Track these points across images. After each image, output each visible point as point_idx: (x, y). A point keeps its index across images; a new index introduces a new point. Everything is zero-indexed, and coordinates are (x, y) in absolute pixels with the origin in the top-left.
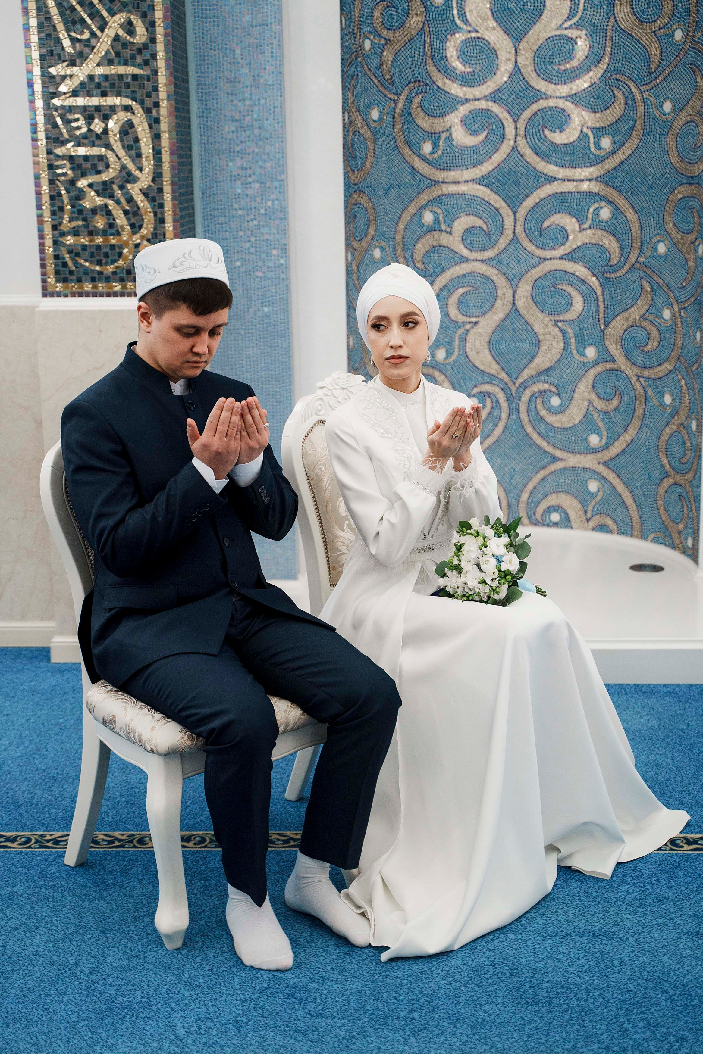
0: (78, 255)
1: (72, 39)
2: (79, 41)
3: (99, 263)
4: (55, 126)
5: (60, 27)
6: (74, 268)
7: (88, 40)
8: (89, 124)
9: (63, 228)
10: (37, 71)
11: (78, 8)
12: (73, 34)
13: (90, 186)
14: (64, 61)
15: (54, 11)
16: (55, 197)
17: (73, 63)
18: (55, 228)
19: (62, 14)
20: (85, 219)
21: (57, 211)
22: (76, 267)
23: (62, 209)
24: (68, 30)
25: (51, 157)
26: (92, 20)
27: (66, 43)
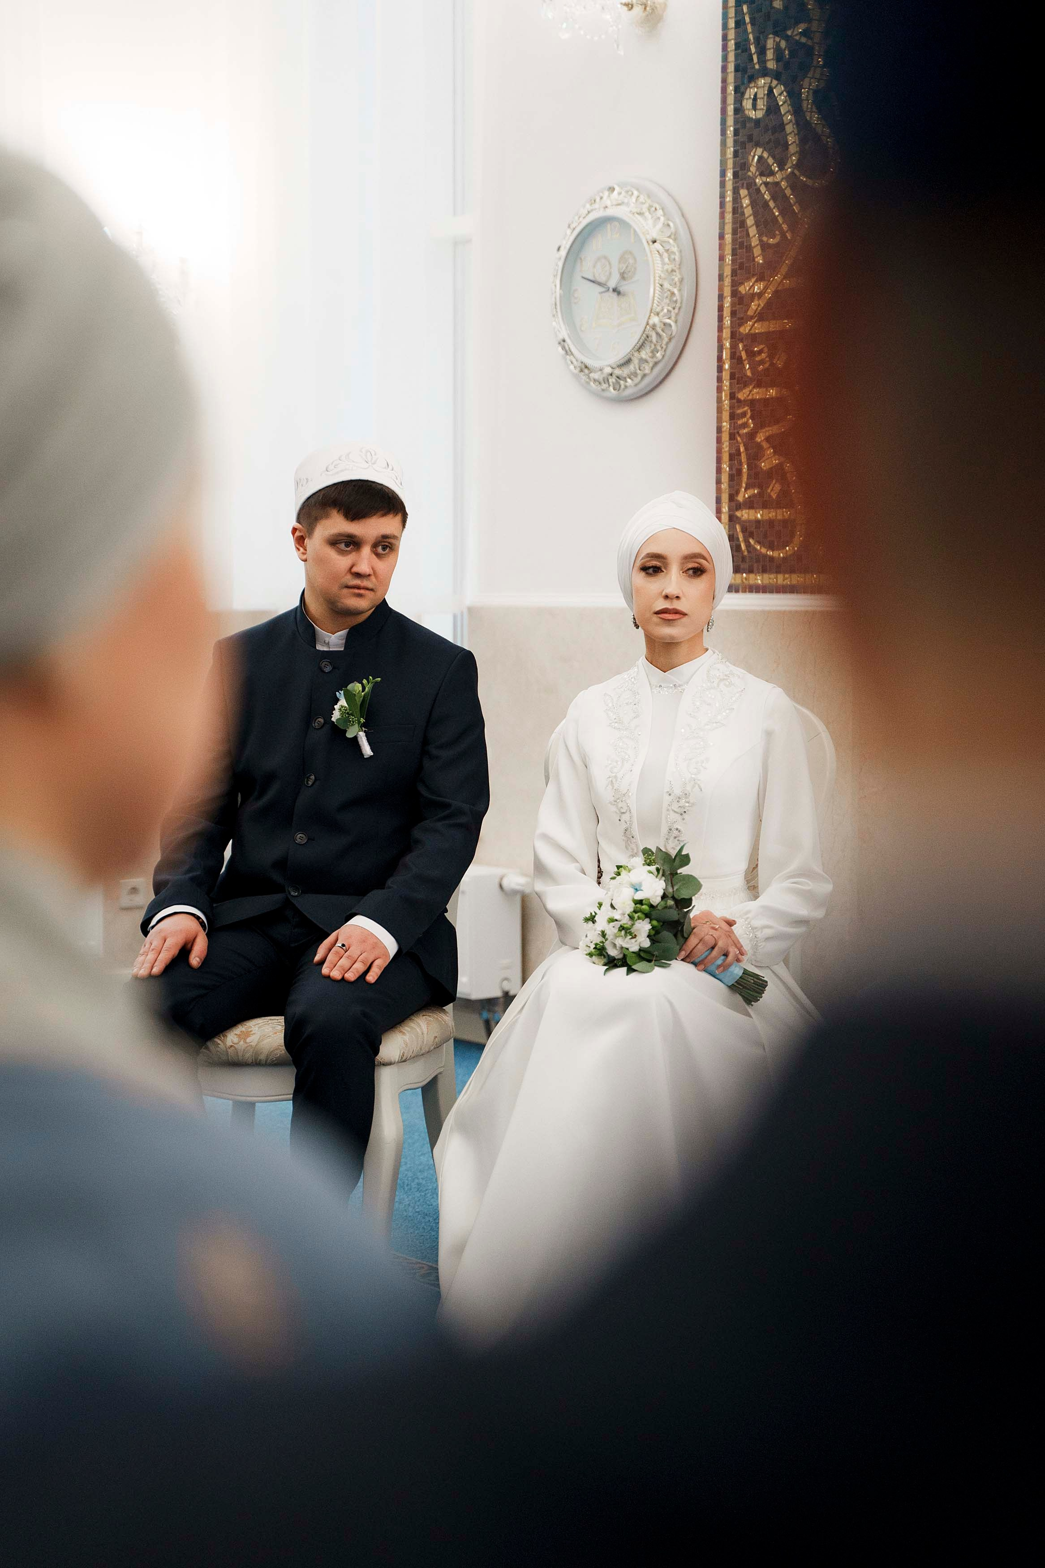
0: (751, 535)
1: (764, 246)
2: (770, 246)
3: (771, 547)
4: (740, 360)
5: (753, 231)
6: (746, 553)
7: (777, 245)
8: (771, 356)
9: (740, 498)
10: (727, 291)
11: (772, 204)
12: (765, 239)
13: (767, 439)
14: (753, 275)
15: (748, 211)
16: (734, 456)
17: (761, 279)
18: (732, 498)
19: (755, 214)
20: (760, 486)
21: (735, 476)
22: (749, 552)
23: (739, 472)
24: (760, 235)
25: (735, 401)
26: (783, 217)
27: (757, 251)
